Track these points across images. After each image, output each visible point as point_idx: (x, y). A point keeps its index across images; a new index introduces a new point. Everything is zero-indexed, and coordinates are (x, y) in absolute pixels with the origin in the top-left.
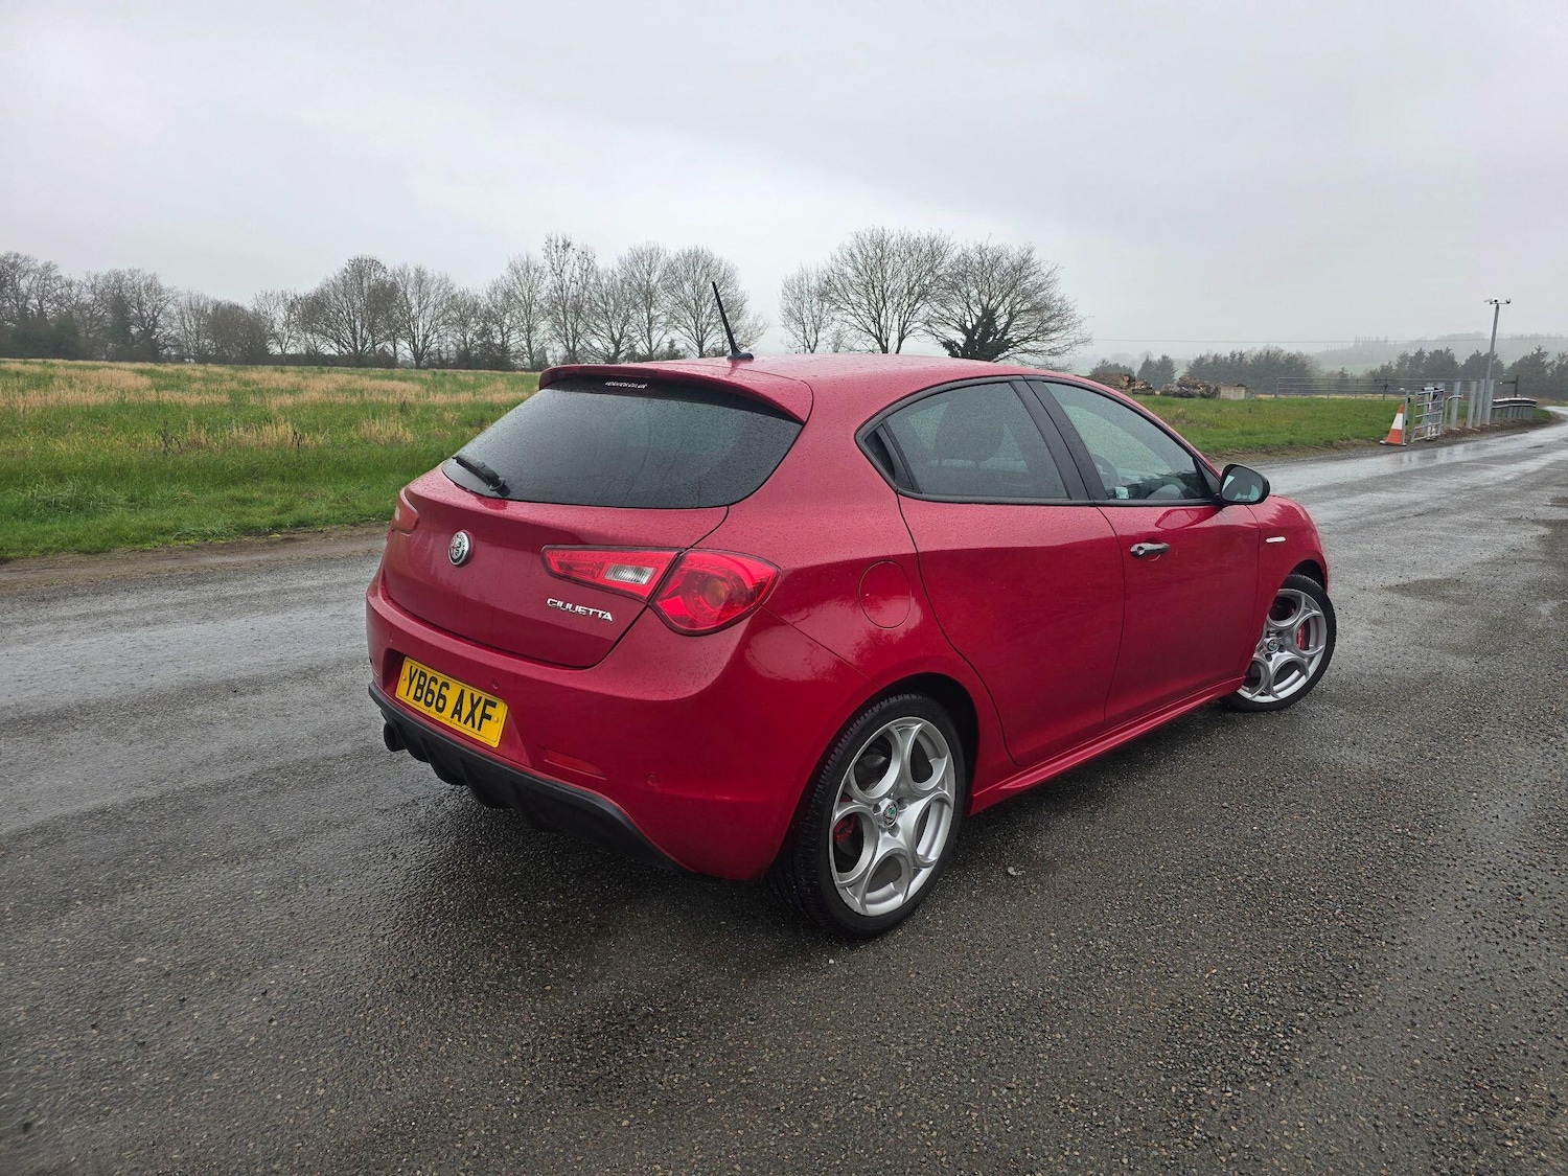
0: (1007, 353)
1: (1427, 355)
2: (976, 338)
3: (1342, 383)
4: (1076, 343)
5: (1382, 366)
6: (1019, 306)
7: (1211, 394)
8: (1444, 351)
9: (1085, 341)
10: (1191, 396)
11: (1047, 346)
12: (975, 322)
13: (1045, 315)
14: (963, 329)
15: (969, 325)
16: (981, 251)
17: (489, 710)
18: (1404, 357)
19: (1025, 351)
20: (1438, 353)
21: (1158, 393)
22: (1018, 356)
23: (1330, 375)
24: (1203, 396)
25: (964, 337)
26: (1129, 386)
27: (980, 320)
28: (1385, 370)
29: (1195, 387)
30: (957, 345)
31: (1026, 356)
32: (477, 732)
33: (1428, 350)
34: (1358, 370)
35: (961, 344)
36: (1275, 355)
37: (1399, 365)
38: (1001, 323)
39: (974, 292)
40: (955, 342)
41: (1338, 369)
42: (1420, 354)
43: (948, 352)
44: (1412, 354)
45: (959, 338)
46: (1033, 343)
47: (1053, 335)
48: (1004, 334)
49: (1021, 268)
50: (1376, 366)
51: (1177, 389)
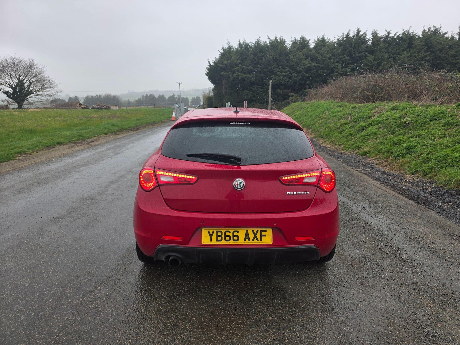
0: (31, 96)
1: (148, 95)
2: (17, 90)
3: (129, 104)
4: (57, 92)
5: (138, 99)
6: (32, 79)
7: (108, 108)
8: (152, 94)
9: (60, 92)
10: (101, 109)
11: (46, 93)
12: (15, 85)
13: (44, 84)
14: (11, 87)
15: (13, 86)
16: (12, 59)
17: (263, 233)
18: (143, 96)
19: (39, 95)
20: (151, 95)
21: (90, 108)
22: (36, 97)
23: (125, 101)
24: (105, 109)
25: (12, 90)
26: (80, 106)
27: (17, 84)
28: (139, 99)
29: (102, 106)
30: (10, 93)
31: (39, 97)
32: (260, 242)
33: (149, 94)
34: (132, 100)
35: (11, 93)
36: (109, 96)
37: (142, 98)
38: (26, 85)
39: (13, 74)
40: (8, 92)
41: (127, 99)
42: (147, 95)
43: (6, 96)
44: (145, 95)
45: (10, 90)
46: (41, 92)
47: (48, 90)
48: (29, 89)
49: (31, 66)
50: (137, 99)
51: (97, 107)
